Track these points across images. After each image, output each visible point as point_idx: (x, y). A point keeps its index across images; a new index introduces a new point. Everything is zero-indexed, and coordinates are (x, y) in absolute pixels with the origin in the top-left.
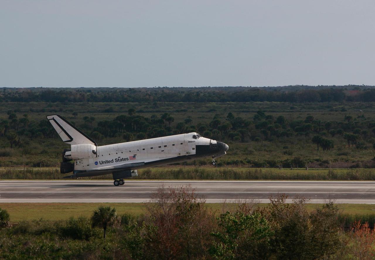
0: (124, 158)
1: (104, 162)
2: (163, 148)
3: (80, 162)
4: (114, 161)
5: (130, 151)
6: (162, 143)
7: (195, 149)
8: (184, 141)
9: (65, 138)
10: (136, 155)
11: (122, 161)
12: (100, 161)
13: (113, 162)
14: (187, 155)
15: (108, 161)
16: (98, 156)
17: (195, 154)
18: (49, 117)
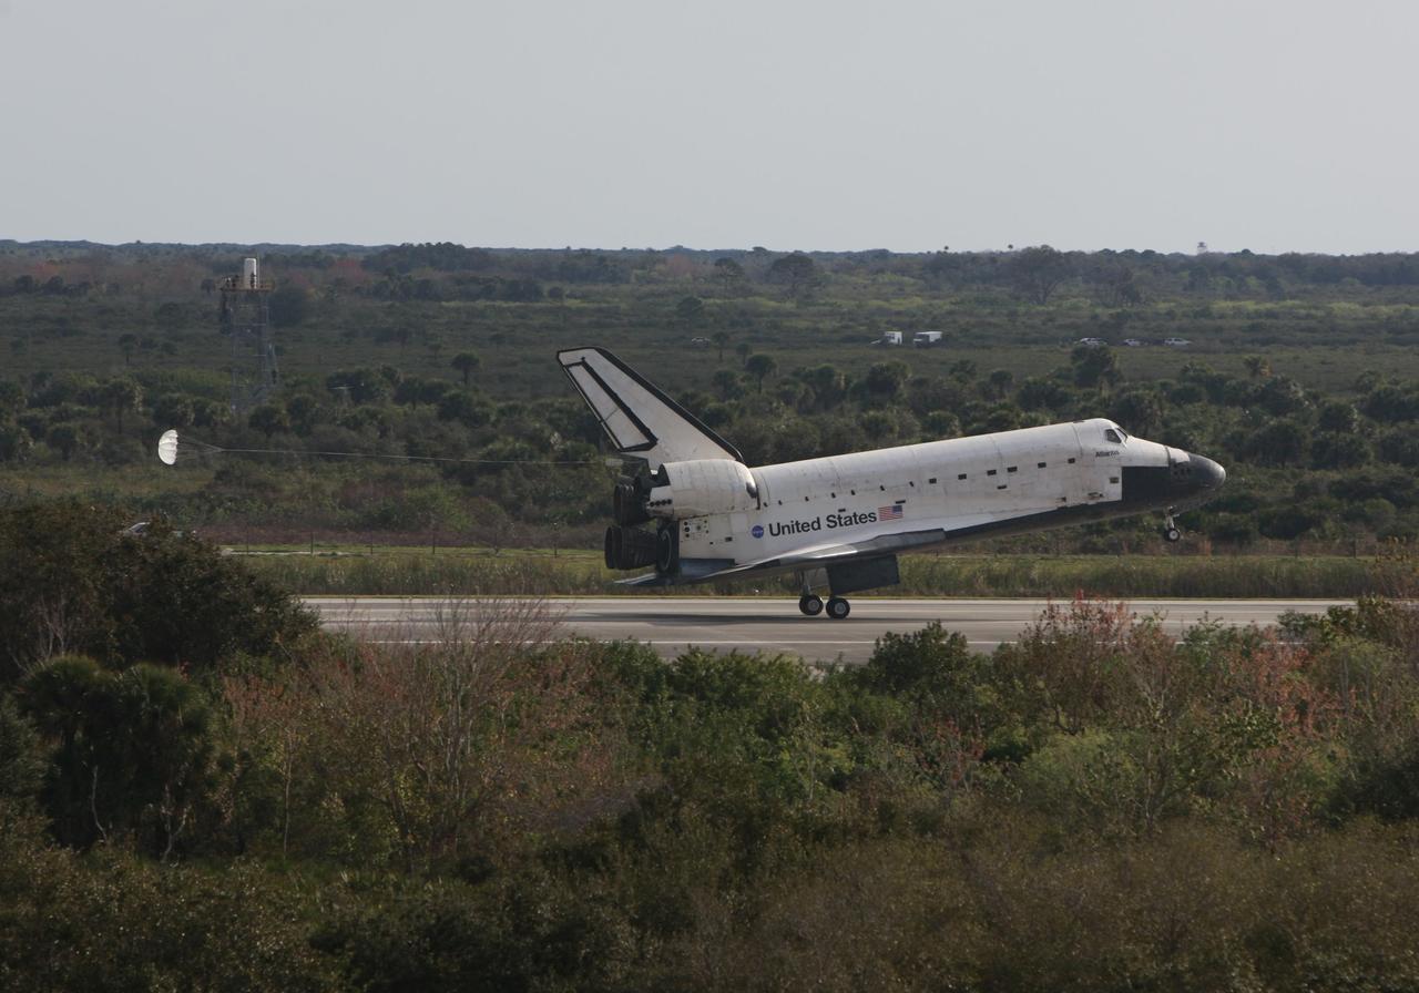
0: (858, 514)
1: (786, 529)
2: (1002, 478)
3: (699, 528)
4: (824, 523)
5: (882, 488)
6: (1000, 457)
7: (1120, 480)
8: (1082, 453)
9: (628, 436)
10: (904, 502)
11: (851, 523)
12: (770, 525)
13: (819, 528)
14: (1091, 502)
15: (801, 522)
16: (765, 505)
17: (1119, 498)
18: (565, 358)
